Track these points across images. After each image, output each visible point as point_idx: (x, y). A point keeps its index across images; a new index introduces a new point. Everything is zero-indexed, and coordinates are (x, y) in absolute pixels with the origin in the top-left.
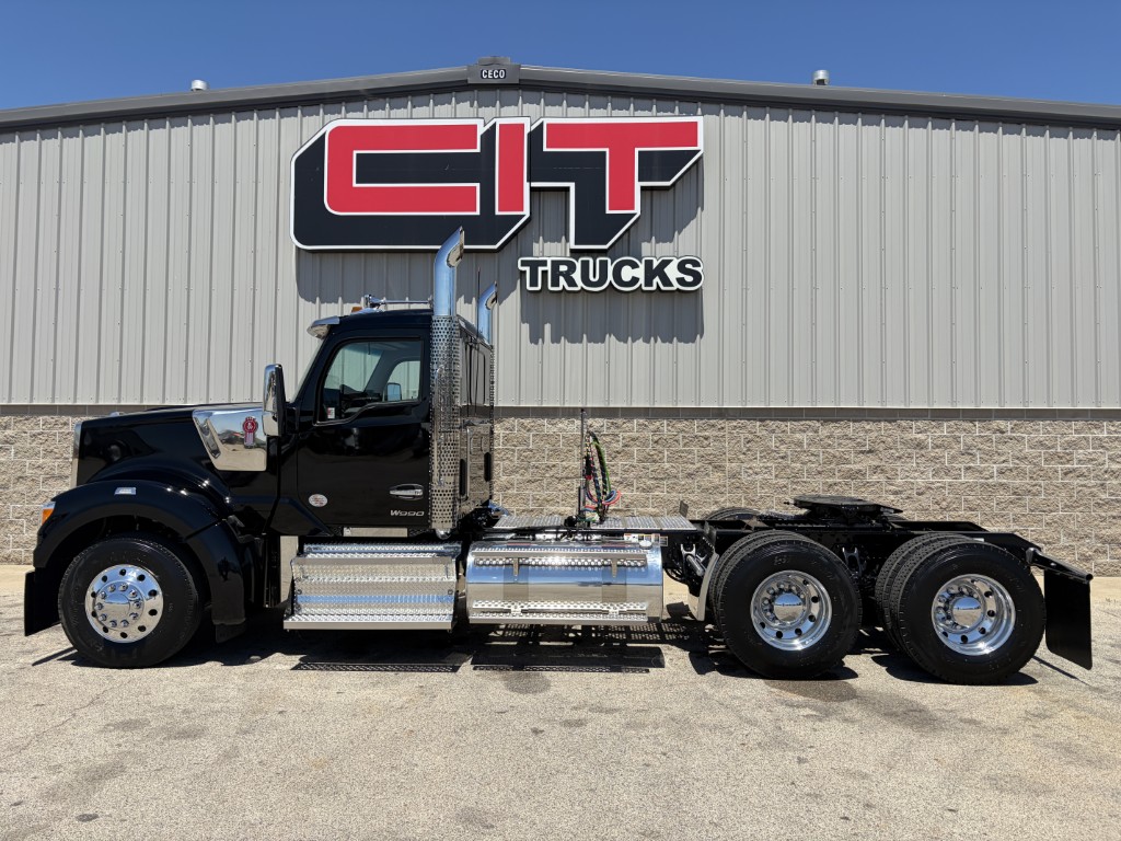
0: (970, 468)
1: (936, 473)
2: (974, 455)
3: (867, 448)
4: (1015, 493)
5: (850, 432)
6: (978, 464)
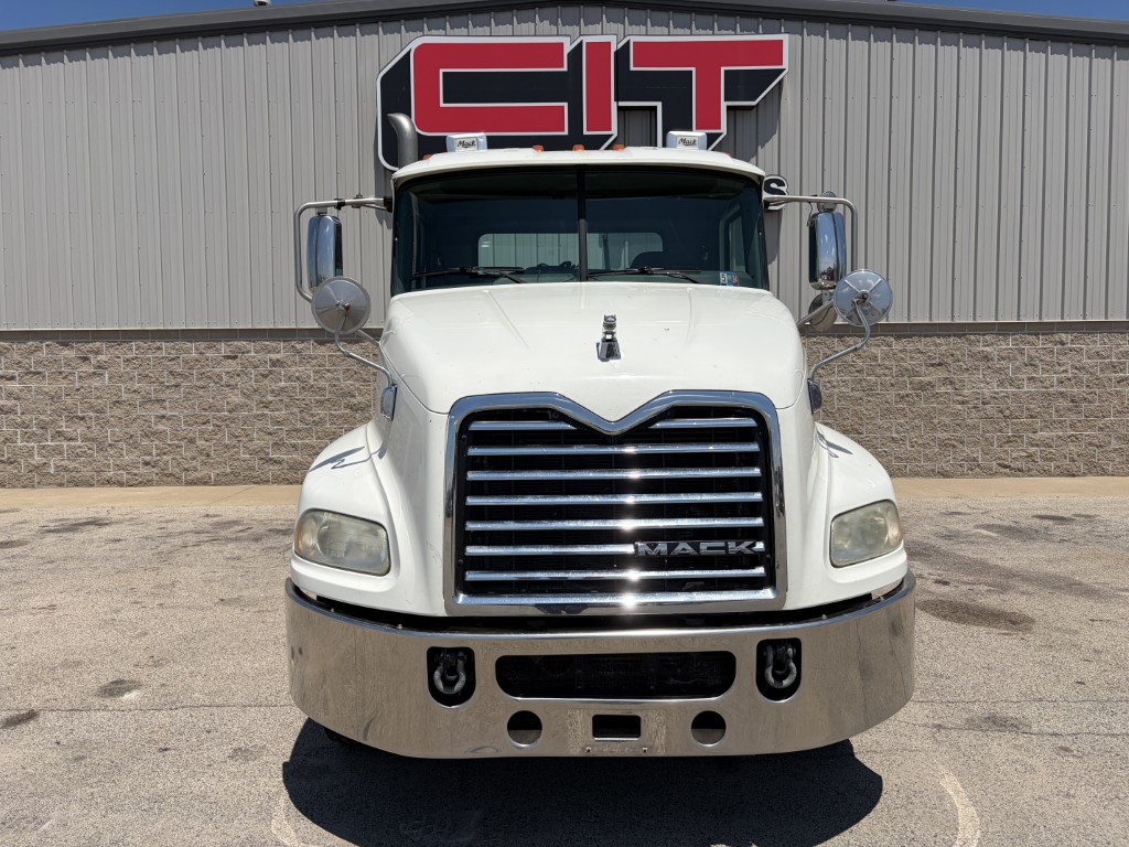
0: (1033, 378)
1: (1001, 383)
2: (1036, 366)
3: (937, 361)
4: (1072, 401)
5: (921, 347)
6: (1040, 375)
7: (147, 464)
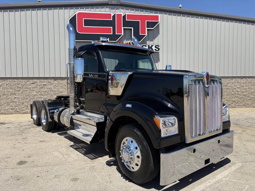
7: (12, 109)
